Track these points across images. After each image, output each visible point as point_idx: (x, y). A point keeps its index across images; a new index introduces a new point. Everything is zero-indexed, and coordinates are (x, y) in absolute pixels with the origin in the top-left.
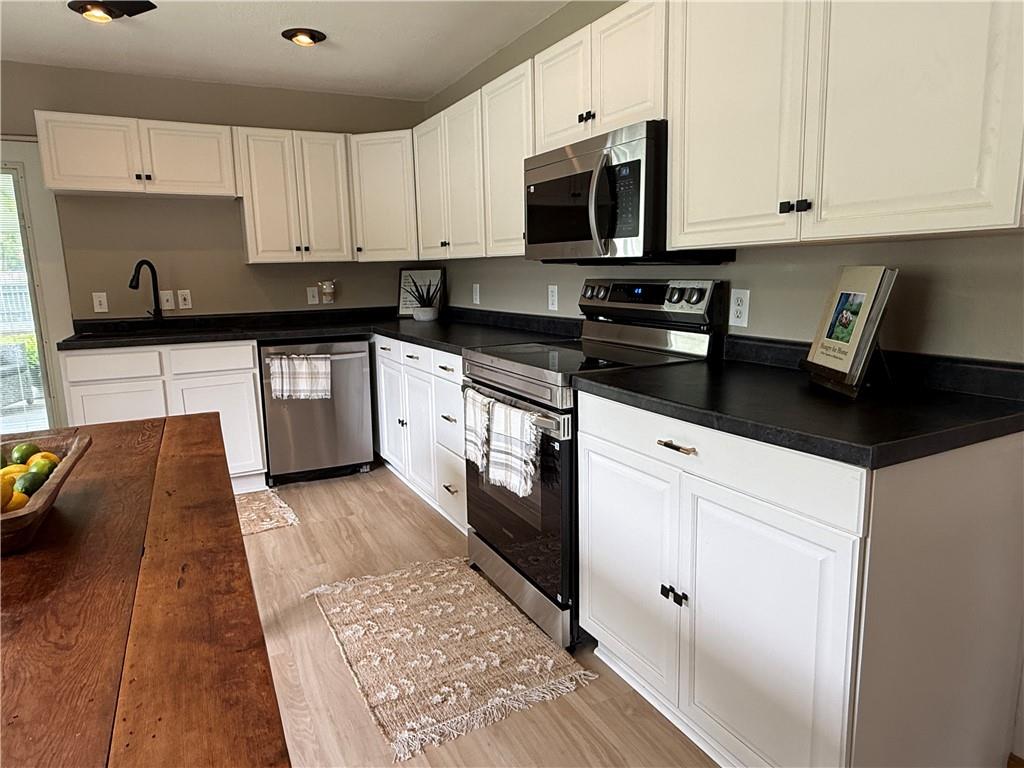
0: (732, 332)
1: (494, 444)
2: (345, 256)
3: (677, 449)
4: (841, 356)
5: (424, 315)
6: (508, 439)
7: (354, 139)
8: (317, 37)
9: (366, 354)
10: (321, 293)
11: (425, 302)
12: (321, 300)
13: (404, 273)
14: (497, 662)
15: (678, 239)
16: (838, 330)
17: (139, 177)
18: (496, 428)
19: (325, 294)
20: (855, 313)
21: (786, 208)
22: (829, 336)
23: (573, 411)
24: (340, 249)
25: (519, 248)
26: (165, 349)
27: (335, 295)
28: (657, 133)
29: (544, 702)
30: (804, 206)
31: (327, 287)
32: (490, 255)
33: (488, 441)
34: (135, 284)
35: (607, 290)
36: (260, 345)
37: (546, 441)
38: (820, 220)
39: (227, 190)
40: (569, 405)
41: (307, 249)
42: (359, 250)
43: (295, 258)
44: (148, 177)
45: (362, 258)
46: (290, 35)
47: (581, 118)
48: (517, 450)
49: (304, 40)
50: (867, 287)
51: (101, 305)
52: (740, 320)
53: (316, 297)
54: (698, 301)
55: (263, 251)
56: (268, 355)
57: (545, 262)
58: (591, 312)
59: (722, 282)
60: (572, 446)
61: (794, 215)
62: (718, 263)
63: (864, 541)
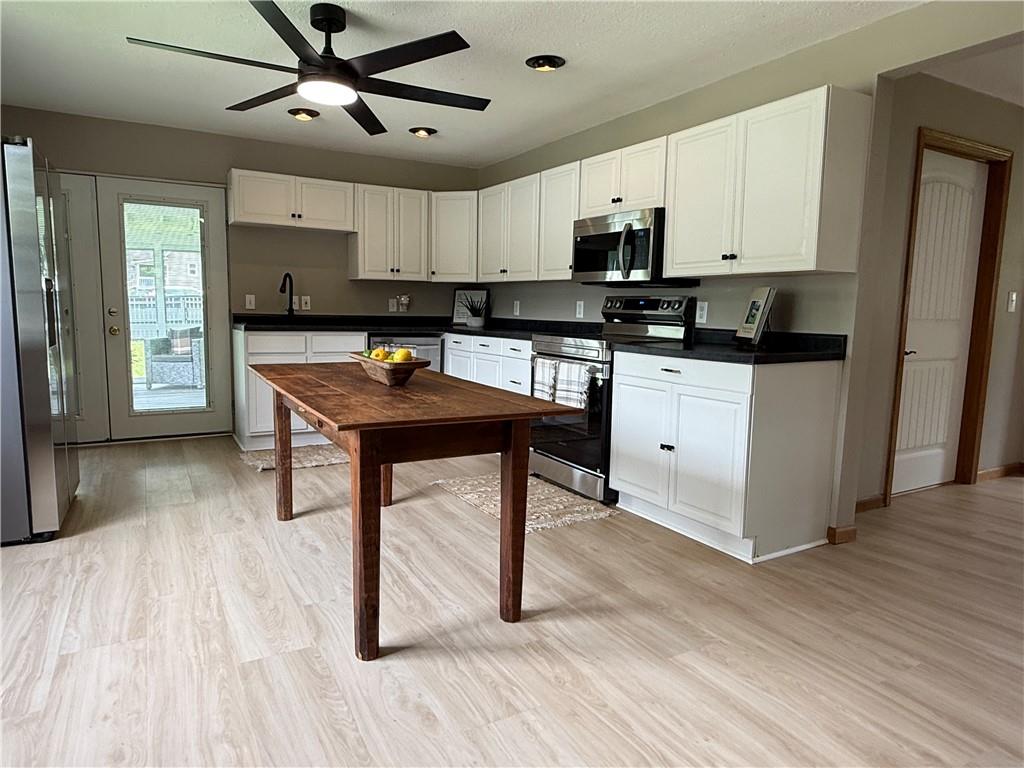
0: (697, 326)
1: (559, 387)
2: (423, 277)
3: (671, 371)
4: (751, 332)
5: (476, 322)
6: (569, 382)
7: (434, 195)
8: (430, 131)
9: (439, 347)
10: (399, 304)
11: (475, 312)
12: (398, 309)
13: (457, 292)
14: (562, 507)
15: (669, 272)
16: (750, 320)
17: (293, 216)
18: (560, 377)
19: (402, 304)
20: (757, 310)
21: (725, 257)
22: (746, 322)
23: (611, 363)
24: (419, 273)
25: (568, 275)
26: (309, 334)
27: (408, 306)
28: (660, 214)
29: (592, 519)
30: (733, 257)
31: (404, 299)
32: (541, 279)
33: (554, 387)
34: (283, 290)
35: (621, 303)
36: (370, 336)
37: (593, 381)
38: (740, 264)
39: (349, 228)
40: (609, 359)
41: (398, 271)
42: (433, 273)
43: (389, 276)
44: (300, 216)
45: (435, 279)
46: (414, 131)
47: (614, 201)
48: (575, 388)
49: (423, 133)
50: (763, 297)
51: (250, 304)
52: (701, 320)
53: (395, 307)
54: (678, 308)
55: (369, 271)
56: (375, 343)
57: (584, 283)
58: (609, 317)
59: (692, 298)
60: (609, 383)
61: (728, 260)
62: (690, 287)
63: (752, 396)
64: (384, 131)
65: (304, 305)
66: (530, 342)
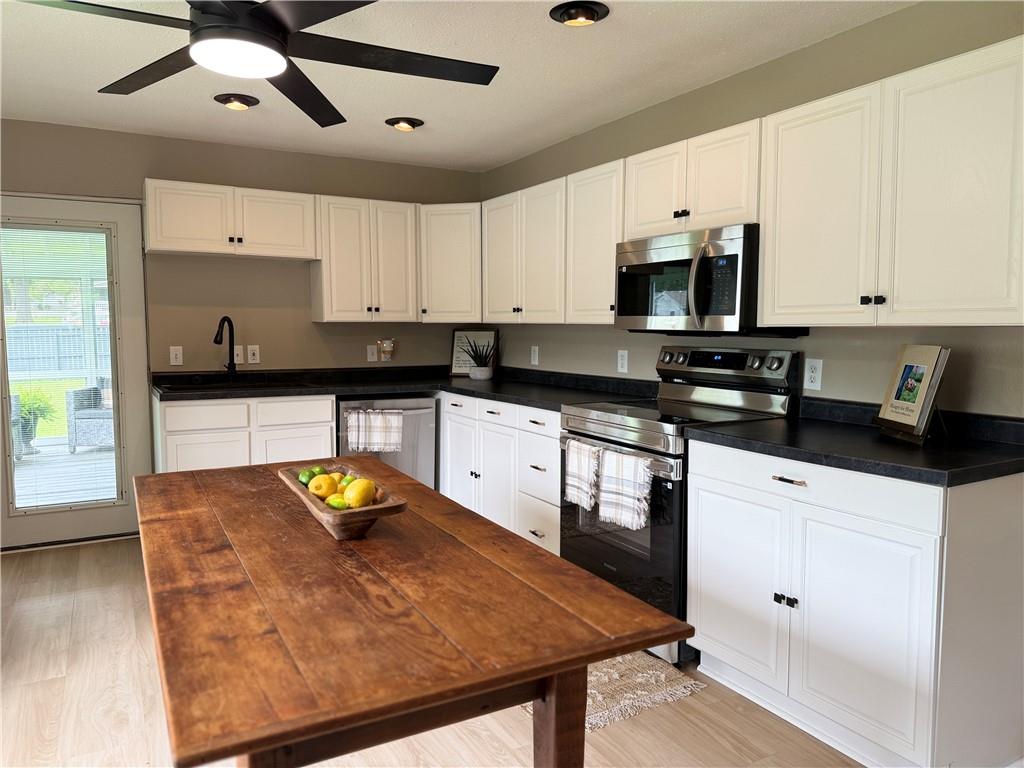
0: (806, 394)
1: (604, 486)
2: (410, 316)
3: (791, 482)
4: (911, 413)
5: (482, 374)
6: (619, 481)
7: (425, 209)
8: (414, 123)
9: (434, 410)
10: (380, 351)
11: (480, 359)
12: (379, 357)
13: (457, 333)
14: (616, 676)
15: (766, 318)
16: (905, 393)
17: (231, 240)
18: (606, 472)
19: (384, 352)
20: (919, 381)
21: (865, 300)
22: (898, 397)
23: (684, 457)
24: (406, 311)
25: (609, 318)
26: (253, 402)
27: (393, 353)
28: (752, 233)
29: (666, 703)
30: (880, 300)
31: (387, 345)
32: (569, 321)
33: (597, 485)
34: (218, 340)
35: (685, 356)
36: (339, 399)
37: (657, 483)
38: (894, 312)
39: (309, 254)
40: (680, 451)
41: (377, 310)
42: (424, 311)
43: (366, 317)
44: (240, 240)
45: (426, 319)
46: (392, 122)
47: (677, 215)
48: (629, 491)
49: (404, 126)
50: (928, 362)
51: (176, 359)
52: (813, 384)
53: (376, 355)
54: (778, 368)
55: (338, 311)
56: (346, 409)
57: (630, 331)
58: (667, 375)
59: (798, 353)
60: (683, 485)
61: (872, 306)
62: (795, 337)
63: (942, 538)
64: (342, 120)
65: (250, 356)
66: (559, 414)
